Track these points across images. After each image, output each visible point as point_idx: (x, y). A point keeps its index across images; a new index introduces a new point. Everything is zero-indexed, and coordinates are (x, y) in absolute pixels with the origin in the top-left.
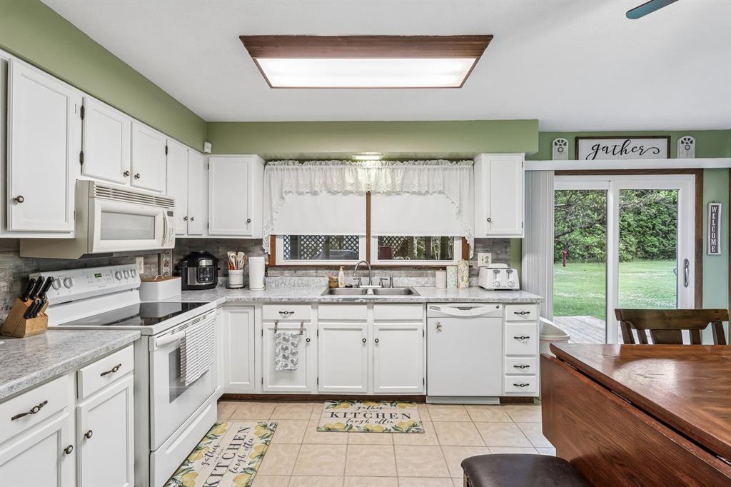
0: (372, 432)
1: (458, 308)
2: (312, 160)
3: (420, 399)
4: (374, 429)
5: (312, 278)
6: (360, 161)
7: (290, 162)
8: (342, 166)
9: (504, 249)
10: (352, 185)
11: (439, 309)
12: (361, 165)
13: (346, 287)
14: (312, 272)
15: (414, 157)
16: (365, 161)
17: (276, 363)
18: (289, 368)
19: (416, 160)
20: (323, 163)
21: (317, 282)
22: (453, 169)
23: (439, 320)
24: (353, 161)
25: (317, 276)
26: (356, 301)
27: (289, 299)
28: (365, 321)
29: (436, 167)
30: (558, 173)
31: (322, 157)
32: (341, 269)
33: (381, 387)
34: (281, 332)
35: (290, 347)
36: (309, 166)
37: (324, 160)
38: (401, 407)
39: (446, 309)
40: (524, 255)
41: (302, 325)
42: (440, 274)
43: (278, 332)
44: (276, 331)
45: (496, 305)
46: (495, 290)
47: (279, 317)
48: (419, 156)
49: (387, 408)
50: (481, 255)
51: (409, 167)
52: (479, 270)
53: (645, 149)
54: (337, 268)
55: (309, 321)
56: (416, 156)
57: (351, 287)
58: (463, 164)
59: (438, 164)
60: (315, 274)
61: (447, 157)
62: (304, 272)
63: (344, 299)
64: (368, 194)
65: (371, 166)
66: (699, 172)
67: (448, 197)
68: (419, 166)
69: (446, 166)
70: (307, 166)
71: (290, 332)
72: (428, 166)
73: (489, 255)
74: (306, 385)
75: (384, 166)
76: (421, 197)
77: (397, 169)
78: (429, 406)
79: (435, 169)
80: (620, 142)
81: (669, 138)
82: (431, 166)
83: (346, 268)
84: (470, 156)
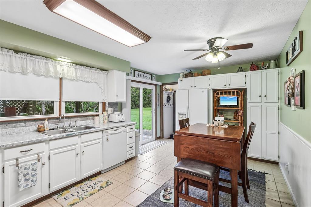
0: (94, 193)
1: (114, 130)
2: (25, 53)
3: (99, 173)
4: (94, 192)
5: (22, 128)
6: (59, 61)
7: (6, 50)
8: (46, 61)
9: (116, 107)
10: (53, 72)
11: (108, 132)
12: (59, 63)
13: (50, 130)
14: (22, 124)
15: (86, 65)
16: (62, 61)
17: (19, 186)
18: (30, 186)
19: (87, 66)
20: (34, 56)
21: (26, 130)
22: (100, 73)
23: (107, 137)
24: (54, 60)
25: (26, 126)
26: (73, 135)
27: (29, 141)
28: (77, 144)
29: (95, 71)
30: (132, 81)
31: (32, 53)
32: (46, 120)
33: (85, 174)
34: (23, 164)
35: (30, 172)
36: (21, 56)
37: (34, 55)
38: (94, 179)
39: (110, 131)
40: (123, 108)
41: (39, 156)
42: (96, 118)
43: (20, 165)
44: (17, 165)
45: (125, 127)
46: (119, 122)
47: (20, 155)
48: (88, 65)
49: (88, 183)
50: (110, 109)
51: (83, 69)
52: (109, 115)
53: (148, 77)
54: (44, 119)
55: (43, 152)
56: (87, 64)
57: (53, 129)
58: (105, 72)
59: (95, 70)
60: (24, 125)
61: (99, 68)
62: (15, 124)
63: (66, 135)
64: (61, 79)
65: (64, 65)
66: (156, 85)
67: (98, 85)
68: (88, 69)
69: (98, 72)
70: (20, 55)
71: (30, 163)
72: (91, 70)
73: (112, 109)
74: (41, 192)
75: (71, 66)
76: (87, 84)
77: (78, 69)
78: (103, 174)
79: (94, 72)
80: (143, 74)
81: (151, 75)
82: (93, 70)
83: (49, 119)
84: (107, 69)
